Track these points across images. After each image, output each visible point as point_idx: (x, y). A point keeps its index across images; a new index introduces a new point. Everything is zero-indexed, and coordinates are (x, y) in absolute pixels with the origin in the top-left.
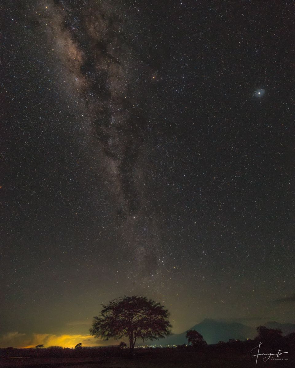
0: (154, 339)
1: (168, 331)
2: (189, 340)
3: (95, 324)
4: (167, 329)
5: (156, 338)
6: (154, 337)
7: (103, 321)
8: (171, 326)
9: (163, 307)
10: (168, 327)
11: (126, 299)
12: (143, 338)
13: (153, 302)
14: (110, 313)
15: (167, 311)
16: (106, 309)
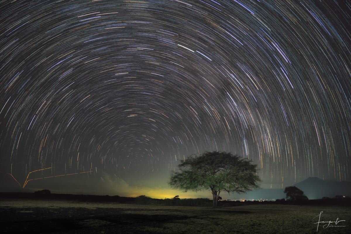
0: (240, 192)
1: (256, 185)
2: (288, 195)
3: (172, 177)
4: (255, 183)
5: (243, 192)
6: (241, 191)
7: (181, 175)
8: (259, 180)
9: (251, 161)
10: (256, 181)
11: (206, 154)
12: (229, 192)
13: (240, 157)
14: (188, 168)
15: (256, 166)
16: (184, 164)
